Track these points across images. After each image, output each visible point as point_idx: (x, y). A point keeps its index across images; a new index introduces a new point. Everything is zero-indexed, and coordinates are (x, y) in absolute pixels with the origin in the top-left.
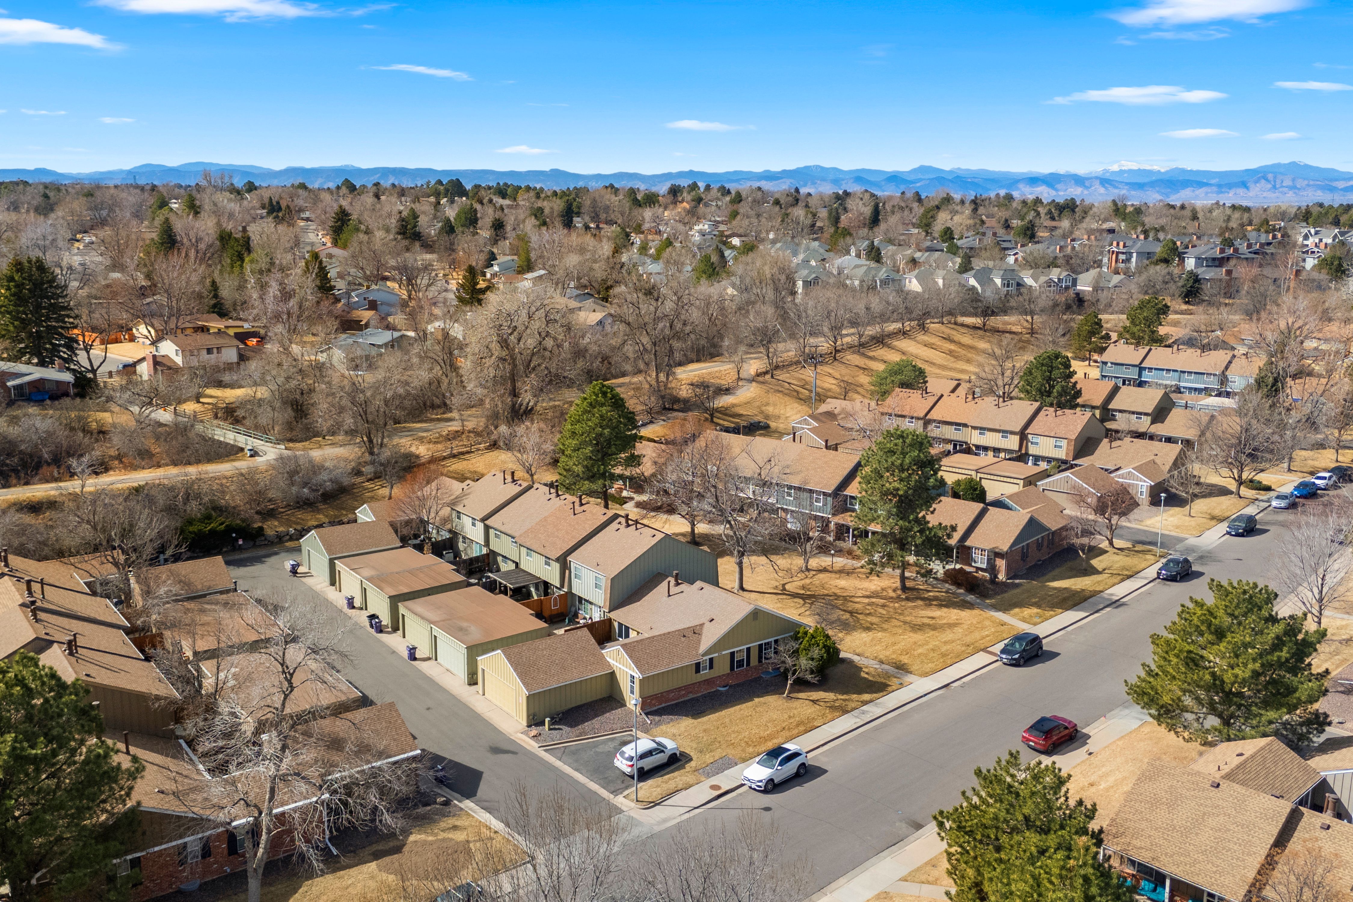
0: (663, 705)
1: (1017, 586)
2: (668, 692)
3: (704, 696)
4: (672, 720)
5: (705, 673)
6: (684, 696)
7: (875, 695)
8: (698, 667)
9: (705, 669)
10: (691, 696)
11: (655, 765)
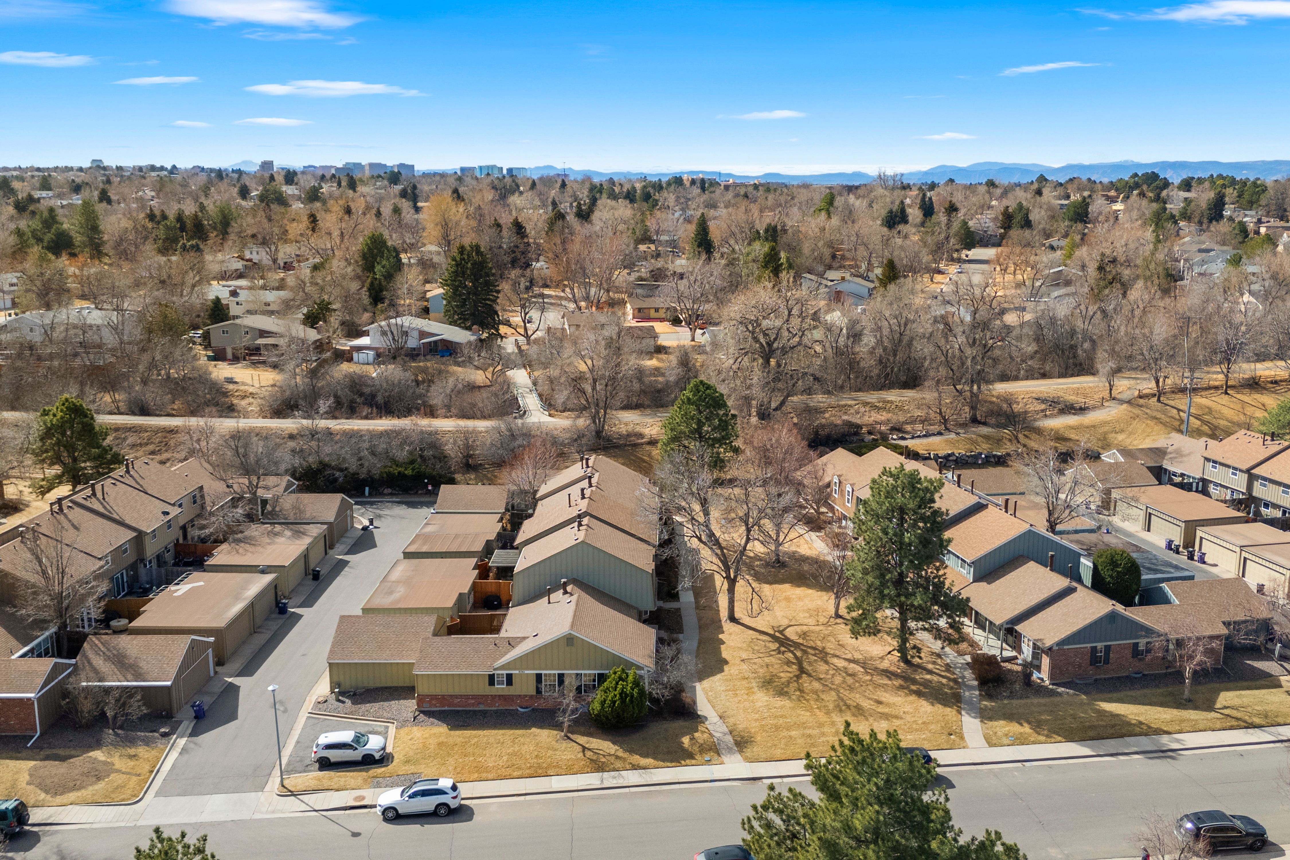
0: (446, 708)
1: (1060, 694)
2: (456, 697)
3: (496, 712)
4: (432, 724)
5: (501, 688)
6: (473, 705)
7: (661, 763)
8: (491, 679)
9: (499, 683)
10: (482, 707)
11: (344, 759)
